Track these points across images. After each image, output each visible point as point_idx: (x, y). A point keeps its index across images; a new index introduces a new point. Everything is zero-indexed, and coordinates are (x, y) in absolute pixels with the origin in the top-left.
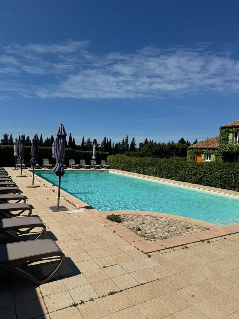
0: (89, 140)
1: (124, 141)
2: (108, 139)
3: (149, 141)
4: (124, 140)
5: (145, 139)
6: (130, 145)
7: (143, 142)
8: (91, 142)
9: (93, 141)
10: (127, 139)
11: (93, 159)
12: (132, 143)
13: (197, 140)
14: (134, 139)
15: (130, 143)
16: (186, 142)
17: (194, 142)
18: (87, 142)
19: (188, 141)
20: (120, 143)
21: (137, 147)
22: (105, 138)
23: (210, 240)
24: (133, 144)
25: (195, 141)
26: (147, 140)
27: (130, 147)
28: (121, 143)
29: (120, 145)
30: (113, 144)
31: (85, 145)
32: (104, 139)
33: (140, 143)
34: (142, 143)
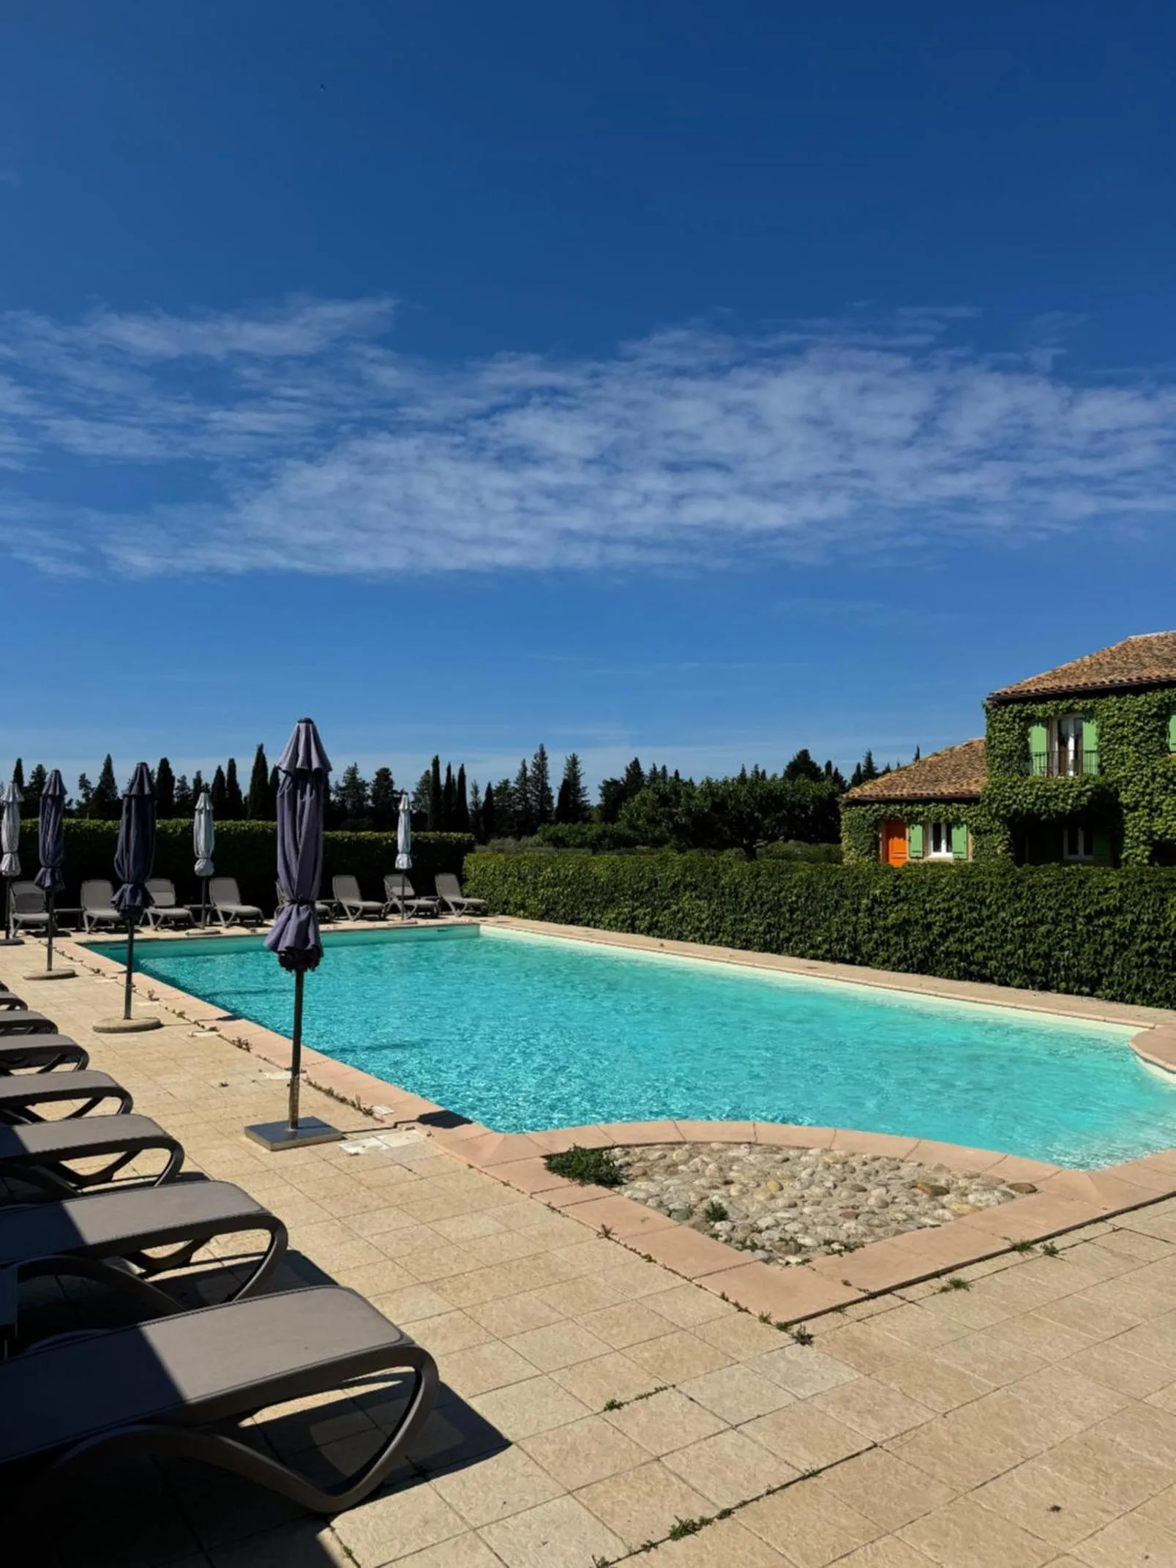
0: (353, 772)
1: (529, 773)
2: (449, 770)
3: (646, 769)
4: (525, 769)
5: (628, 762)
6: (555, 793)
7: (620, 774)
8: (363, 785)
9: (375, 777)
10: (541, 765)
11: (400, 872)
12: (565, 781)
13: (874, 759)
14: (574, 762)
15: (555, 782)
16: (823, 770)
17: (859, 767)
18: (343, 784)
19: (829, 765)
20: (506, 782)
21: (594, 798)
22: (436, 763)
23: (1058, 1243)
24: (571, 785)
25: (863, 762)
26: (636, 764)
27: (555, 802)
28: (512, 784)
29: (510, 795)
30: (476, 791)
31: (333, 797)
32: (431, 769)
33: (606, 782)
34: (615, 783)
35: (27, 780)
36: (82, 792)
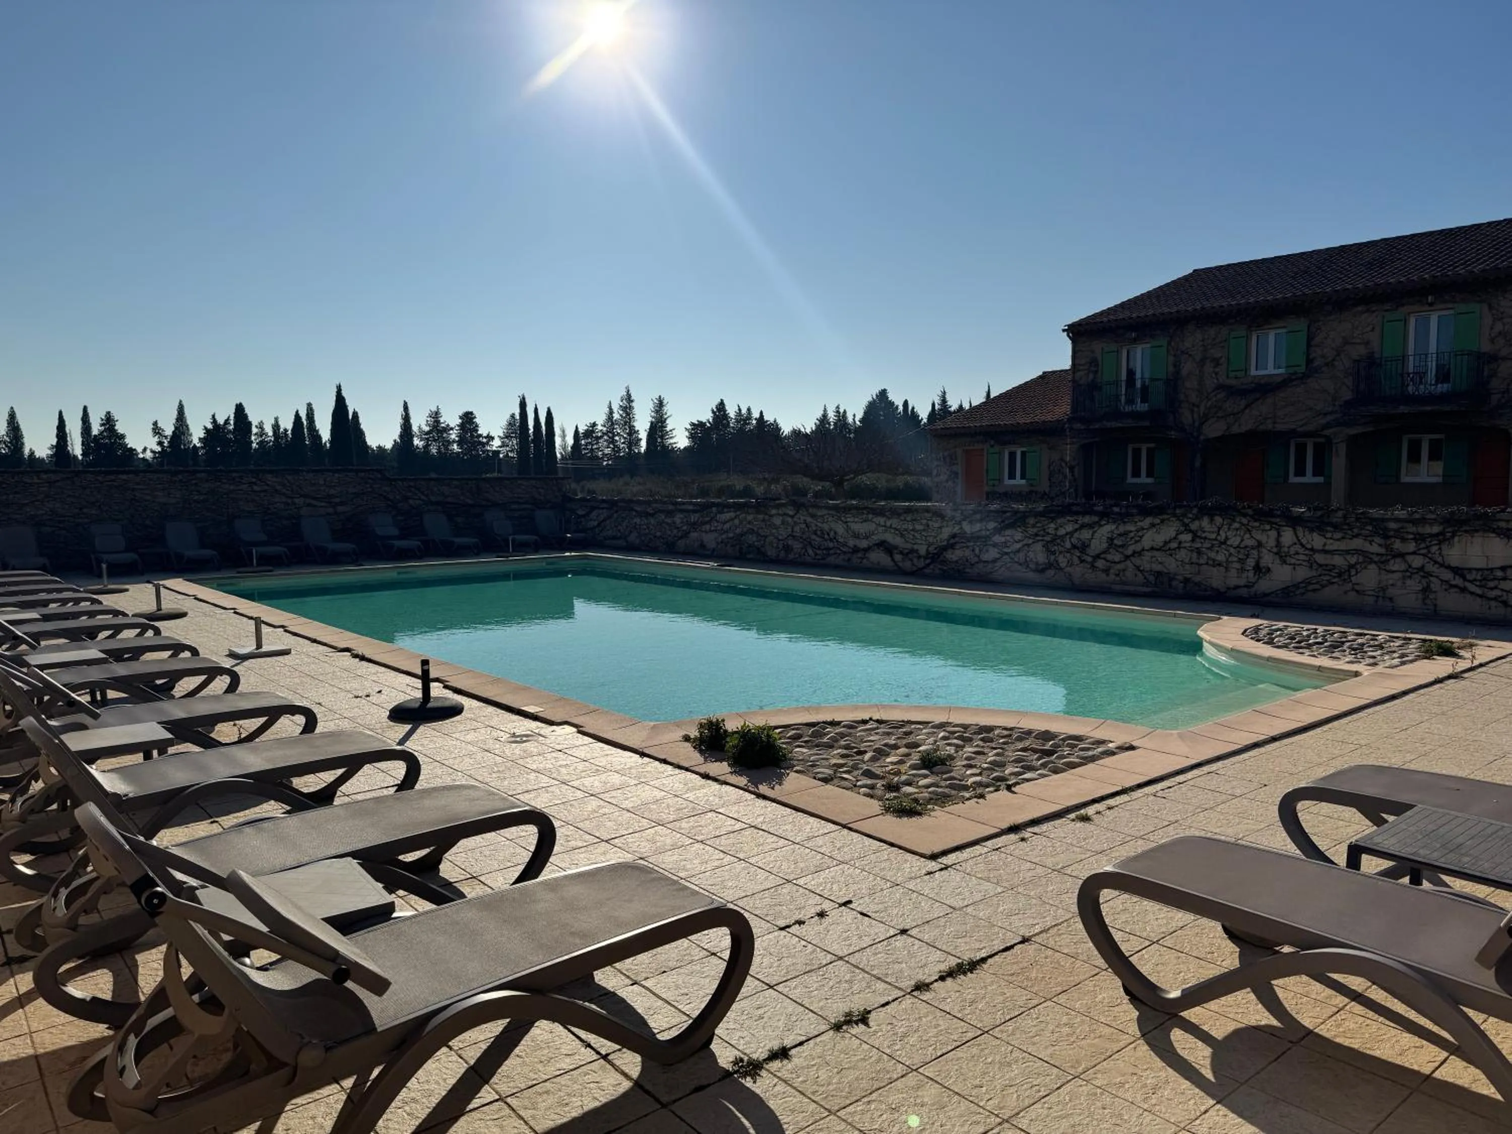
0: (436, 416)
1: (616, 416)
2: (536, 411)
3: (731, 412)
4: (611, 412)
5: (714, 405)
6: (643, 435)
8: (448, 429)
9: (459, 421)
10: (628, 408)
12: (652, 423)
13: (948, 397)
14: (660, 404)
16: (901, 408)
17: (933, 405)
18: (427, 429)
19: (906, 404)
20: (594, 425)
21: (680, 440)
22: (523, 405)
24: (658, 428)
25: (937, 401)
26: (721, 406)
27: (643, 444)
28: (600, 427)
29: (598, 438)
30: (564, 436)
31: (416, 442)
32: (517, 412)
33: (693, 424)
34: (701, 424)
35: (96, 429)
36: (156, 439)
